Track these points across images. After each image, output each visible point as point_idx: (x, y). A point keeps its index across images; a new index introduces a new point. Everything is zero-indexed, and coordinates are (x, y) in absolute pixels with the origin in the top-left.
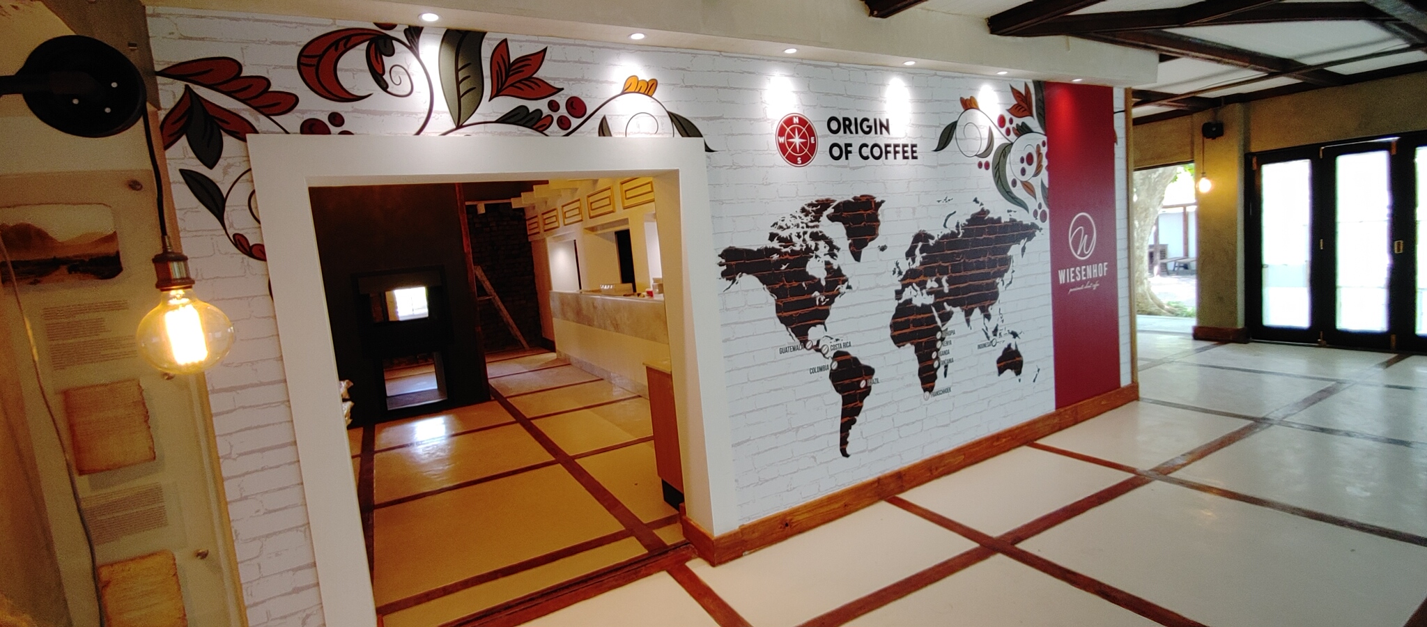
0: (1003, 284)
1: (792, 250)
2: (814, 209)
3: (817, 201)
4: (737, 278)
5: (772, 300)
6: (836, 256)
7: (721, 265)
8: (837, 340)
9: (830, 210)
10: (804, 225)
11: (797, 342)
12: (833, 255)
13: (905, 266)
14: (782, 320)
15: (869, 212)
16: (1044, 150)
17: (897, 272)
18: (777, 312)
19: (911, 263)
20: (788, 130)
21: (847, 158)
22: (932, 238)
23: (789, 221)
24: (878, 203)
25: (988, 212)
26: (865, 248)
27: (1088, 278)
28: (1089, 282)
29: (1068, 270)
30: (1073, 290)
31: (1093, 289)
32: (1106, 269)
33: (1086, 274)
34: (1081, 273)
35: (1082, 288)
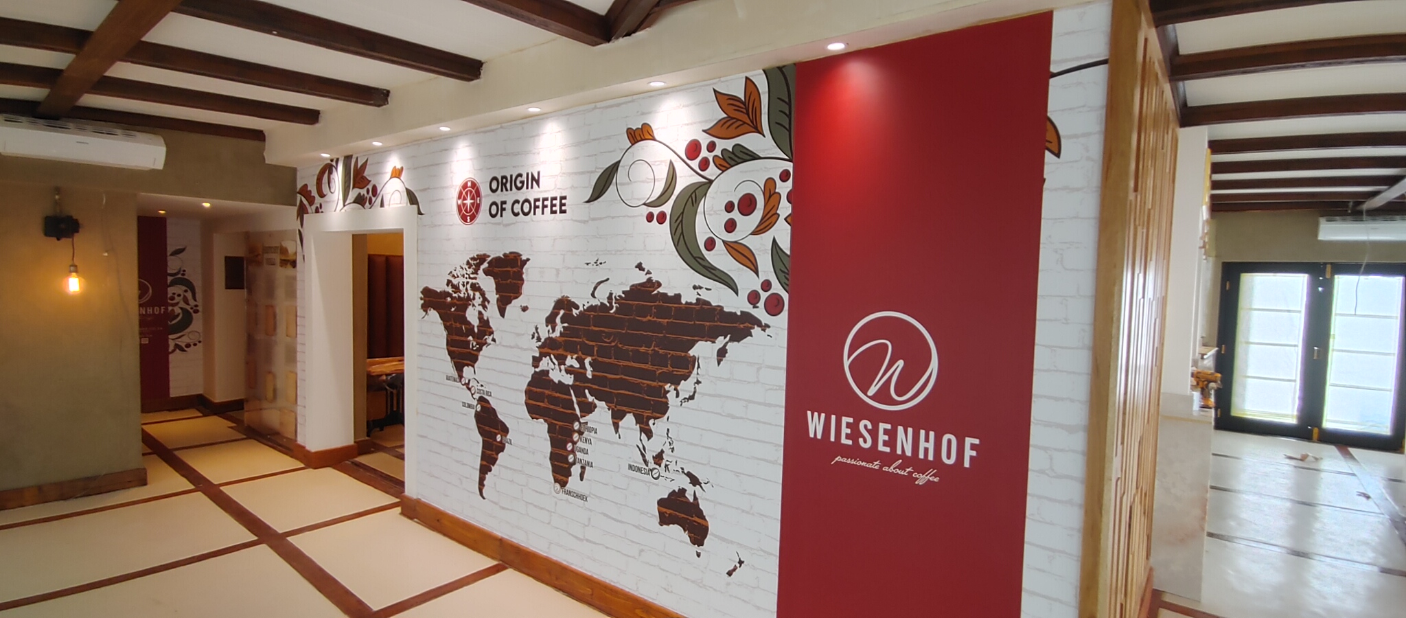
0: (677, 396)
1: (459, 296)
2: (475, 262)
3: (477, 255)
4: (428, 311)
5: (445, 334)
6: (487, 308)
7: (421, 299)
8: (482, 386)
9: (485, 265)
10: (468, 276)
11: (456, 375)
12: (484, 307)
13: (544, 332)
14: (450, 353)
15: (514, 269)
16: (784, 188)
17: (536, 338)
18: (447, 345)
19: (551, 331)
20: (464, 193)
21: (501, 216)
22: (577, 307)
23: (459, 272)
24: (524, 260)
25: (659, 285)
26: (510, 305)
27: (899, 452)
28: (901, 461)
29: (833, 417)
30: (845, 460)
31: (916, 483)
32: (974, 453)
33: (891, 443)
34: (874, 433)
35: (876, 467)
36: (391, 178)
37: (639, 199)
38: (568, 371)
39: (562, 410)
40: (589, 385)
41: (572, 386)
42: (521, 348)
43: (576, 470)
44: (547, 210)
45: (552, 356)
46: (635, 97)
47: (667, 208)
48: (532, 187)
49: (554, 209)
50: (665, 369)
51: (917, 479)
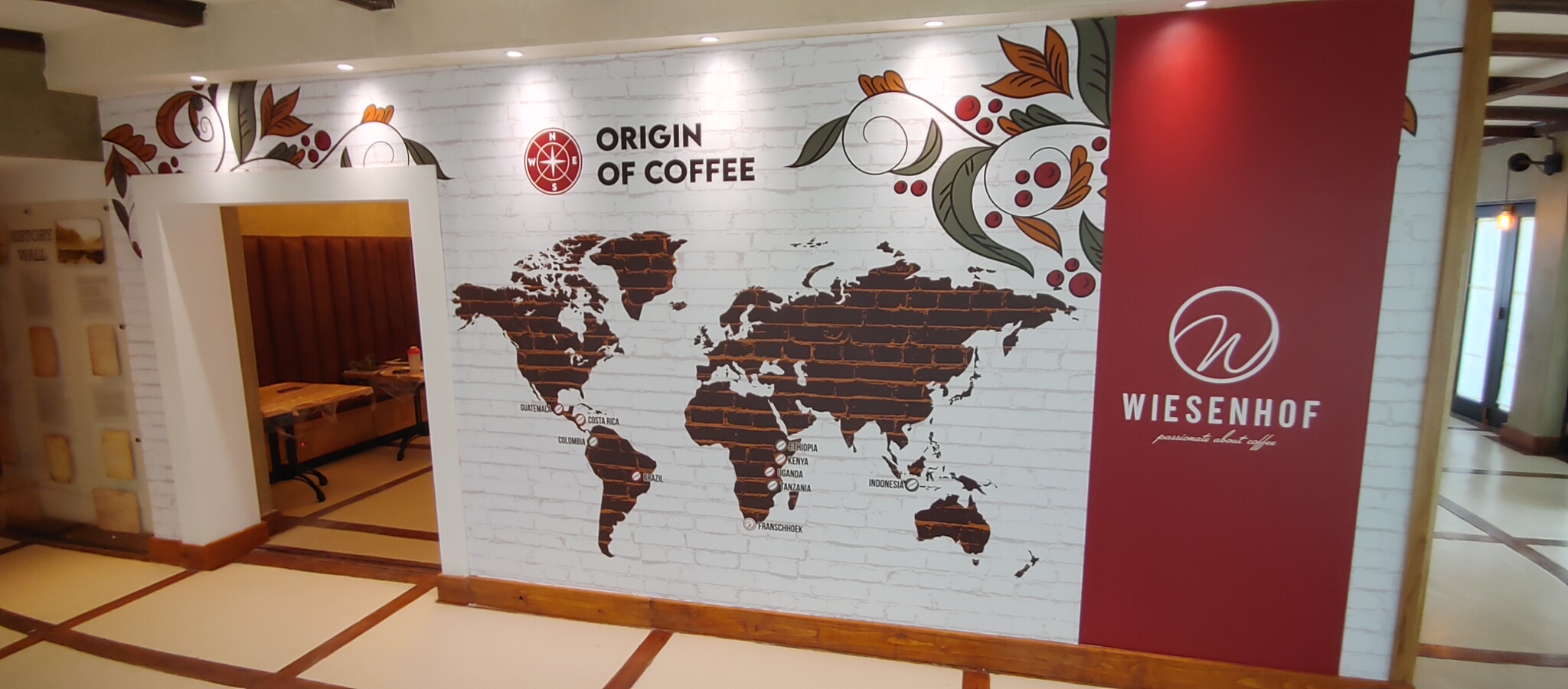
0: (945, 394)
1: (540, 295)
2: (573, 247)
3: (576, 238)
4: (473, 318)
5: (513, 349)
6: (602, 309)
7: (455, 301)
8: (598, 412)
9: (596, 250)
10: (558, 267)
11: (543, 402)
12: (597, 308)
13: (718, 335)
14: (525, 374)
15: (657, 255)
16: (1098, 158)
17: (702, 342)
18: (519, 363)
19: (731, 332)
20: (541, 149)
21: (625, 182)
22: (778, 300)
23: (537, 260)
24: (674, 243)
25: (917, 268)
26: (648, 303)
27: (1232, 422)
28: (1234, 431)
29: (1156, 397)
30: (1169, 438)
31: (1251, 449)
32: (1314, 415)
33: (1224, 414)
34: (1204, 408)
35: (1206, 441)
36: (363, 122)
37: (882, 165)
38: (762, 381)
39: (756, 429)
40: (803, 394)
41: (772, 399)
42: (676, 358)
43: (781, 499)
44: (718, 177)
45: (735, 364)
46: (871, 36)
47: (928, 177)
48: (686, 144)
49: (730, 174)
50: (927, 366)
51: (1251, 446)
